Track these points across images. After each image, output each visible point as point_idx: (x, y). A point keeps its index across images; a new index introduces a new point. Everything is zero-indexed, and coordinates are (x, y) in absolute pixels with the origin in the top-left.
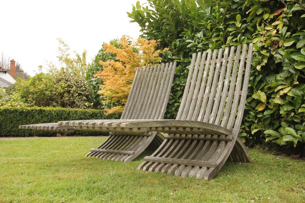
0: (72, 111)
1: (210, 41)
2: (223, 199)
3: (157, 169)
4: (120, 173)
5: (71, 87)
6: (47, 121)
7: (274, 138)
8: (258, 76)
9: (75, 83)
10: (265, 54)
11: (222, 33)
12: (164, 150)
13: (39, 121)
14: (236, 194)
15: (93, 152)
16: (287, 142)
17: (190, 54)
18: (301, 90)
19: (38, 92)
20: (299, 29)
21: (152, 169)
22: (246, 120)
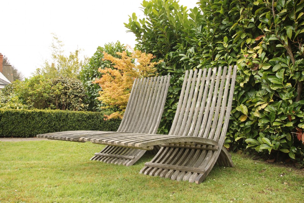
0: (70, 114)
1: (200, 56)
2: (210, 199)
3: (156, 174)
4: (127, 177)
5: (68, 89)
6: (47, 123)
7: (253, 146)
8: (241, 91)
9: (71, 85)
10: (247, 74)
11: (211, 51)
12: (161, 157)
13: (39, 123)
14: (220, 196)
15: (96, 156)
16: (263, 150)
17: (182, 66)
18: (276, 106)
19: (37, 94)
20: (275, 55)
21: (152, 173)
22: (230, 129)
